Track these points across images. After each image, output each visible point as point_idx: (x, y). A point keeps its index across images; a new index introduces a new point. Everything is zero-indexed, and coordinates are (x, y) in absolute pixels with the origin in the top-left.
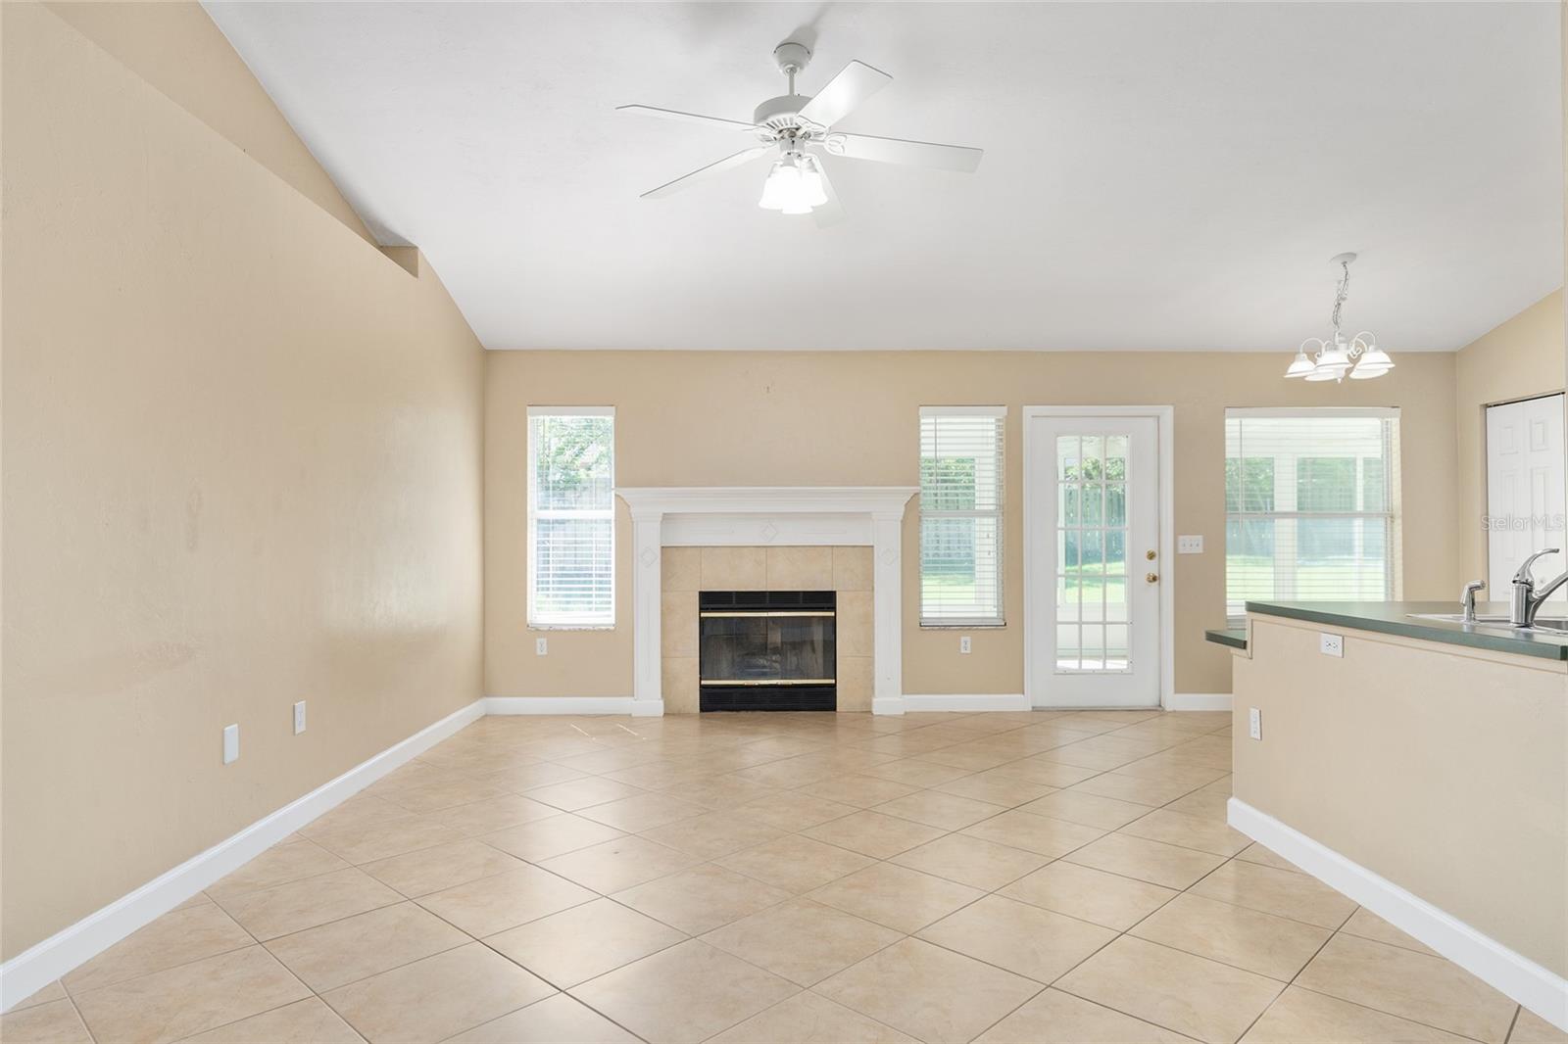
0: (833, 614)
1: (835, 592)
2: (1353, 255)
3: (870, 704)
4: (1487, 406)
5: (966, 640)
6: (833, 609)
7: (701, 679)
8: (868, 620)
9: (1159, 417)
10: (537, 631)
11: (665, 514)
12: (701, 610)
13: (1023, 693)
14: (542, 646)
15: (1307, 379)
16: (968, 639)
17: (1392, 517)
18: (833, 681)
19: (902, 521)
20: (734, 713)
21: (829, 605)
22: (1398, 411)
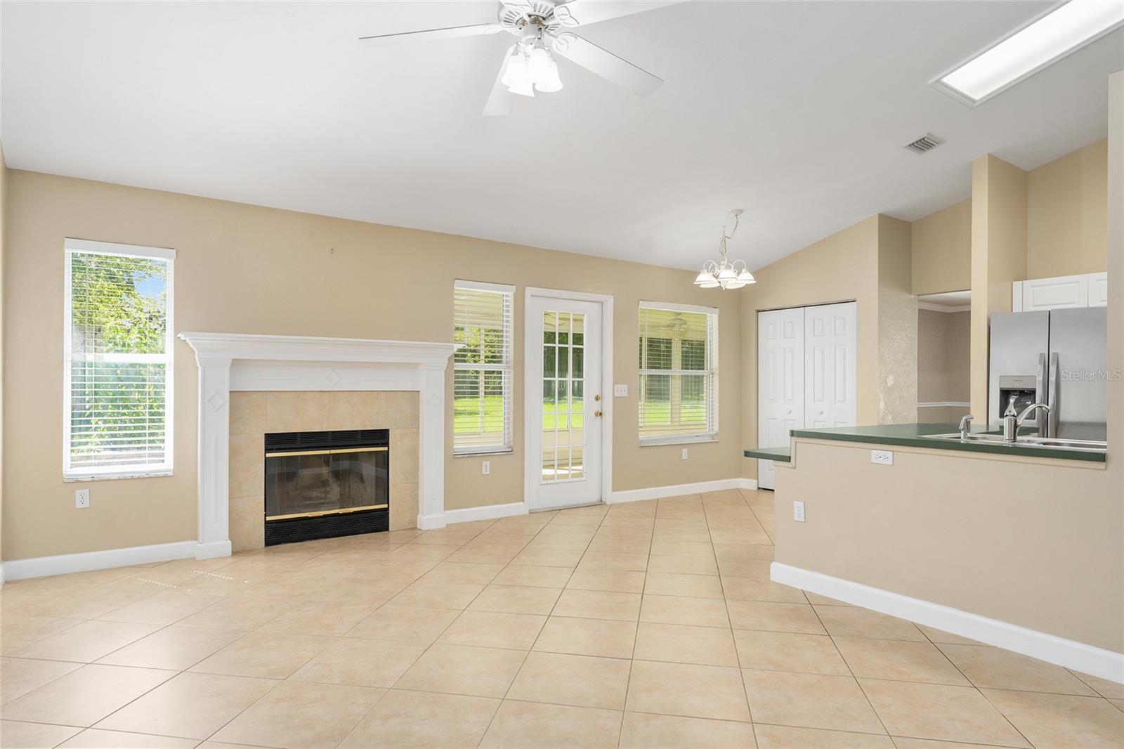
0: (386, 449)
1: (389, 430)
2: (741, 211)
3: (415, 521)
4: (759, 311)
5: (486, 464)
6: (387, 444)
7: (266, 516)
8: (414, 453)
9: (602, 303)
10: (77, 482)
11: (233, 359)
12: (267, 450)
13: (523, 501)
14: (82, 499)
15: (701, 286)
16: (488, 463)
17: (712, 374)
18: (386, 506)
19: (445, 371)
20: (299, 544)
21: (384, 441)
22: (717, 310)
